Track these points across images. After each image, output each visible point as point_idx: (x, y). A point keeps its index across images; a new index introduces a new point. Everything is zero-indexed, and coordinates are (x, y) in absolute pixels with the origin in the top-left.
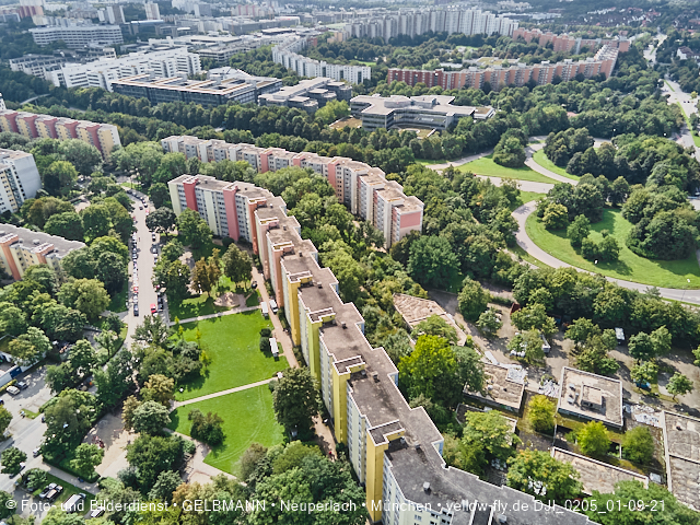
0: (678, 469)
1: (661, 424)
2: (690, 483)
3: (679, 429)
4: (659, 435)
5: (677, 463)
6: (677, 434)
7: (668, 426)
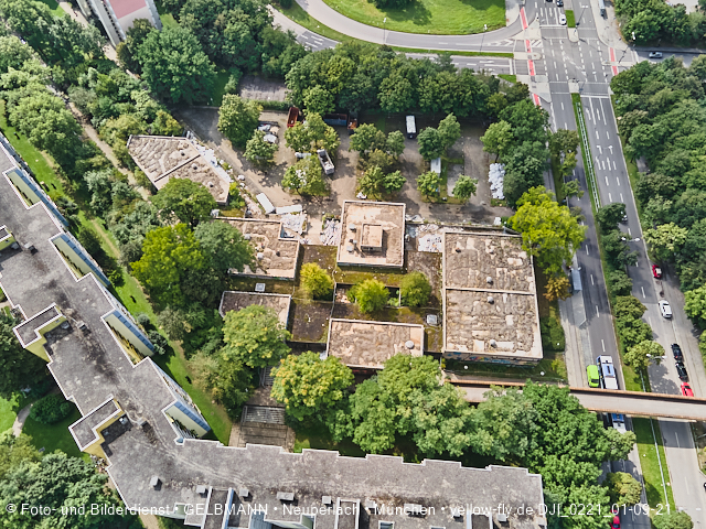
0: (454, 304)
1: (441, 248)
2: (465, 318)
3: (458, 251)
4: (440, 262)
5: (453, 297)
6: (456, 259)
7: (448, 250)
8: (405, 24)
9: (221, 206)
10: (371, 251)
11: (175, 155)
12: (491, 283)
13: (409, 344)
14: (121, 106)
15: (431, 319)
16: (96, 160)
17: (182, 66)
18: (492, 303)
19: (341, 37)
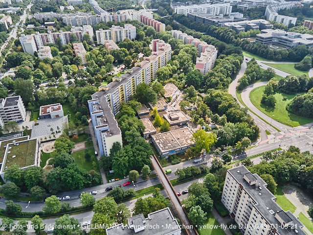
2: (164, 137)
3: (183, 131)
5: (168, 134)
8: (262, 108)
9: (164, 97)
10: (170, 118)
11: (172, 89)
12: (178, 139)
13: (149, 130)
14: (179, 80)
15: (160, 133)
16: (161, 81)
17: (193, 78)
18: (172, 140)
19: (240, 100)
